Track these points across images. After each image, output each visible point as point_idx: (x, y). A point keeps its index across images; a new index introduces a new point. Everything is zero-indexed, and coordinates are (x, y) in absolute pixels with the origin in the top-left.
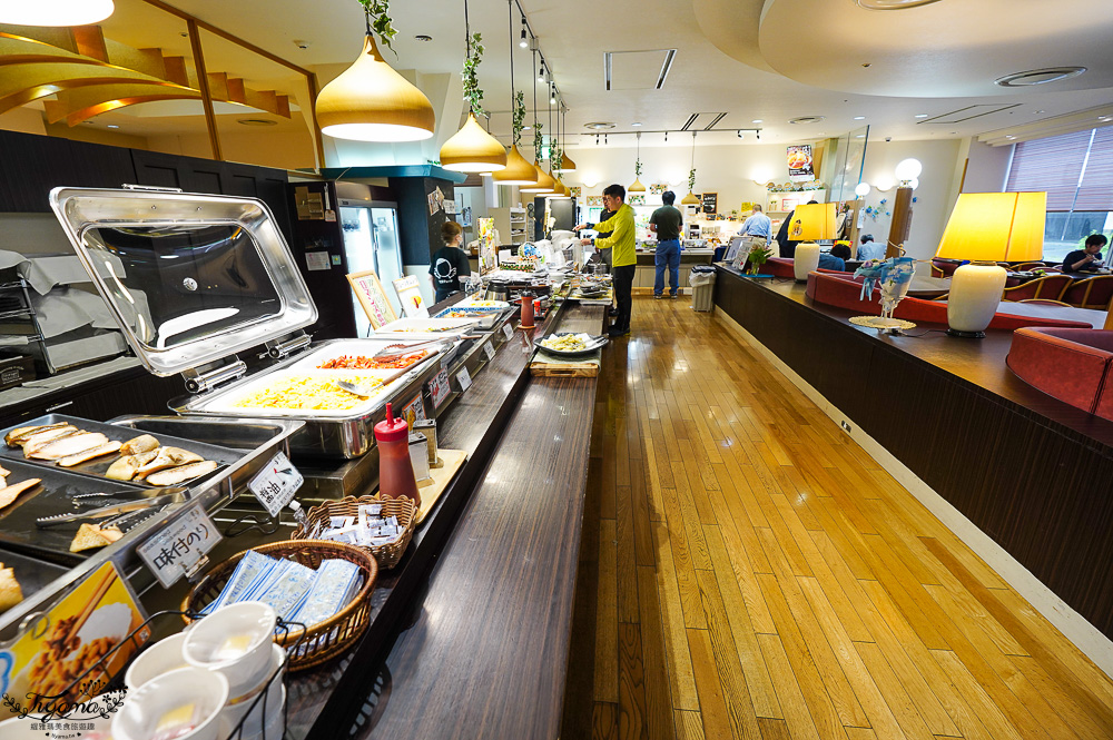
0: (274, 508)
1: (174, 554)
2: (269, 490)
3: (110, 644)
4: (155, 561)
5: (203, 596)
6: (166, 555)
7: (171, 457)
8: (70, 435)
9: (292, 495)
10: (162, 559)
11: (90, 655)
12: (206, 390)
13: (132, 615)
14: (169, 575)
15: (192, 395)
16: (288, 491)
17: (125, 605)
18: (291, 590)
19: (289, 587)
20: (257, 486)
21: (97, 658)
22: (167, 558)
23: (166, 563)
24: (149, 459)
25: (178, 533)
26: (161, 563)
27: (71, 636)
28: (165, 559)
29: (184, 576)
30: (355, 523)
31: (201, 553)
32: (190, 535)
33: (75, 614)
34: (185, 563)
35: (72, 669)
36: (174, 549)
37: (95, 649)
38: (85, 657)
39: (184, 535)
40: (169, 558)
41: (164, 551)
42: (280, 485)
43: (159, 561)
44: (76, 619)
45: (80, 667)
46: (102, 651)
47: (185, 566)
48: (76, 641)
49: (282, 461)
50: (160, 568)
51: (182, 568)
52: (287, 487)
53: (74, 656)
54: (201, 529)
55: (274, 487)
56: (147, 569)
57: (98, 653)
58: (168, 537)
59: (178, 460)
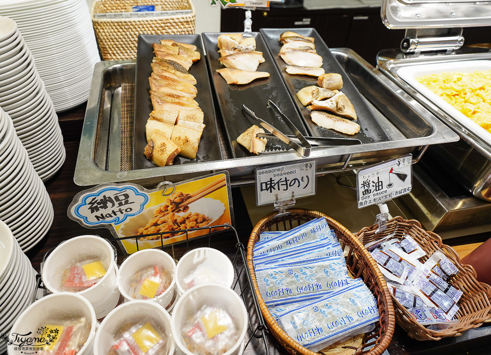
0: (364, 201)
1: (276, 187)
2: (372, 184)
3: (204, 220)
4: (261, 184)
5: (279, 221)
6: (271, 184)
7: (337, 103)
8: (307, 50)
9: (389, 199)
10: (266, 185)
11: (191, 219)
12: (413, 53)
13: (225, 211)
14: (264, 198)
15: (401, 52)
16: (388, 193)
17: (223, 204)
18: (318, 279)
19: (319, 275)
20: (365, 176)
21: (195, 223)
22: (270, 186)
23: (267, 189)
24: (325, 96)
25: (288, 173)
26: (264, 187)
27: (184, 204)
28: (268, 186)
29: (273, 204)
30: (422, 260)
31: (293, 196)
32: (295, 179)
33: (191, 194)
34: (279, 197)
35: (179, 221)
36: (278, 182)
37: (195, 217)
38: (188, 218)
39: (290, 177)
40: (271, 187)
41: (271, 180)
42: (385, 185)
43: (264, 185)
44: (190, 197)
45: (184, 222)
46: (198, 221)
47: (277, 199)
48: (186, 208)
49: (405, 165)
50: (262, 190)
51: (275, 198)
52: (390, 190)
53: (182, 215)
54: (305, 179)
55: (379, 185)
56: (254, 186)
57: (196, 220)
58: (279, 172)
59: (340, 109)
